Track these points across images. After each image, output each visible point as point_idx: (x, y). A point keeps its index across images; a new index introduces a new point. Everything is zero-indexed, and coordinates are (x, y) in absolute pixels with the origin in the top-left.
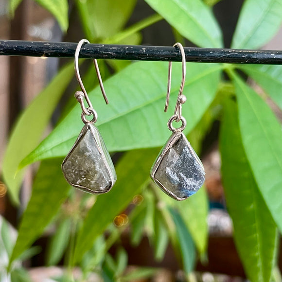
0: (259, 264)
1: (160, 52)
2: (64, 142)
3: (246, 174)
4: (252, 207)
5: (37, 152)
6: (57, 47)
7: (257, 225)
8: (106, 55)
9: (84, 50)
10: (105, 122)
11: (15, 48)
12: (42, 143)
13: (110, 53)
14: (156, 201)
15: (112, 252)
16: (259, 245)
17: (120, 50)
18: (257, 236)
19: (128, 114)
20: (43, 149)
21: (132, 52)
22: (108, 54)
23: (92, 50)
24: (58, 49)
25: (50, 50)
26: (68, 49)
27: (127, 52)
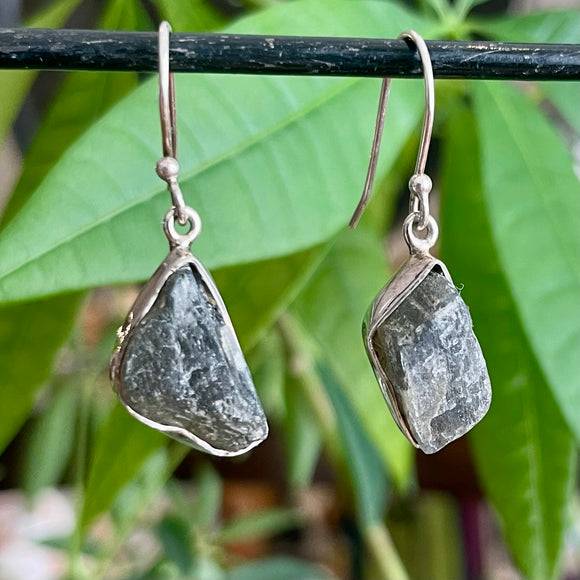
0: (535, 518)
1: (312, 47)
2: (33, 262)
6: (35, 39)
9: (109, 44)
10: (140, 201)
13: (180, 50)
14: (288, 353)
16: (534, 474)
17: (206, 43)
18: (530, 451)
21: (238, 48)
23: (131, 44)
24: (35, 42)
25: (15, 44)
26: (66, 42)
27: (226, 48)
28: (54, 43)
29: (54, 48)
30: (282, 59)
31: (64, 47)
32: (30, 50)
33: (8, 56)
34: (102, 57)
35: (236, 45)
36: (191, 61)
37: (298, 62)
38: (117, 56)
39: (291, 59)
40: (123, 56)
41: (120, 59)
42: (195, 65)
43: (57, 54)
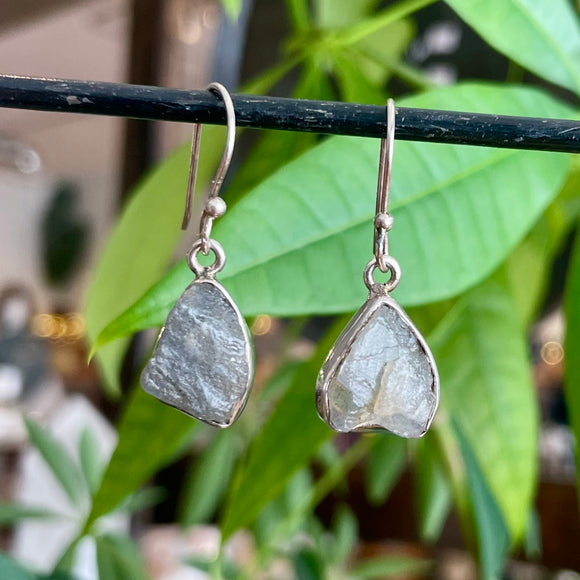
1: (430, 115)
5: (139, 311)
8: (311, 115)
9: (264, 103)
11: (115, 91)
12: (151, 292)
13: (320, 111)
15: (324, 514)
17: (342, 106)
19: (348, 231)
20: (152, 303)
21: (369, 112)
22: (315, 114)
23: (282, 105)
25: (191, 99)
27: (359, 111)
30: (403, 123)
32: (201, 105)
33: (183, 107)
34: (257, 113)
35: (367, 110)
36: (328, 121)
37: (417, 127)
38: (269, 113)
39: (412, 123)
40: (274, 113)
41: (271, 116)
42: (333, 124)
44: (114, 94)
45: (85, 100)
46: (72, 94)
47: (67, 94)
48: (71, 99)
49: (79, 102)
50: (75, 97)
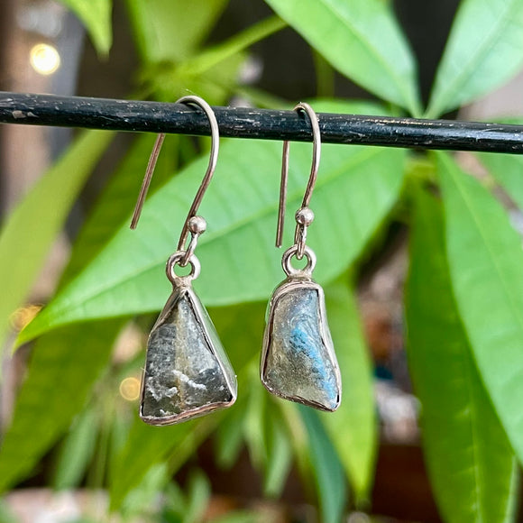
1: (348, 122)
3: (456, 347)
4: (468, 412)
6: (143, 108)
7: (475, 448)
9: (196, 114)
11: (58, 105)
16: (478, 489)
17: (268, 116)
18: (476, 470)
22: (244, 123)
24: (143, 110)
25: (129, 111)
26: (166, 112)
27: (284, 120)
28: (157, 111)
29: (156, 116)
31: (163, 115)
32: (139, 117)
33: (122, 119)
34: (191, 123)
35: (291, 118)
36: (256, 129)
37: (337, 133)
39: (333, 130)
42: (259, 132)
43: (158, 120)
44: (57, 108)
45: (30, 114)
46: (17, 109)
47: (12, 109)
48: (16, 113)
49: (24, 116)
50: (20, 112)
